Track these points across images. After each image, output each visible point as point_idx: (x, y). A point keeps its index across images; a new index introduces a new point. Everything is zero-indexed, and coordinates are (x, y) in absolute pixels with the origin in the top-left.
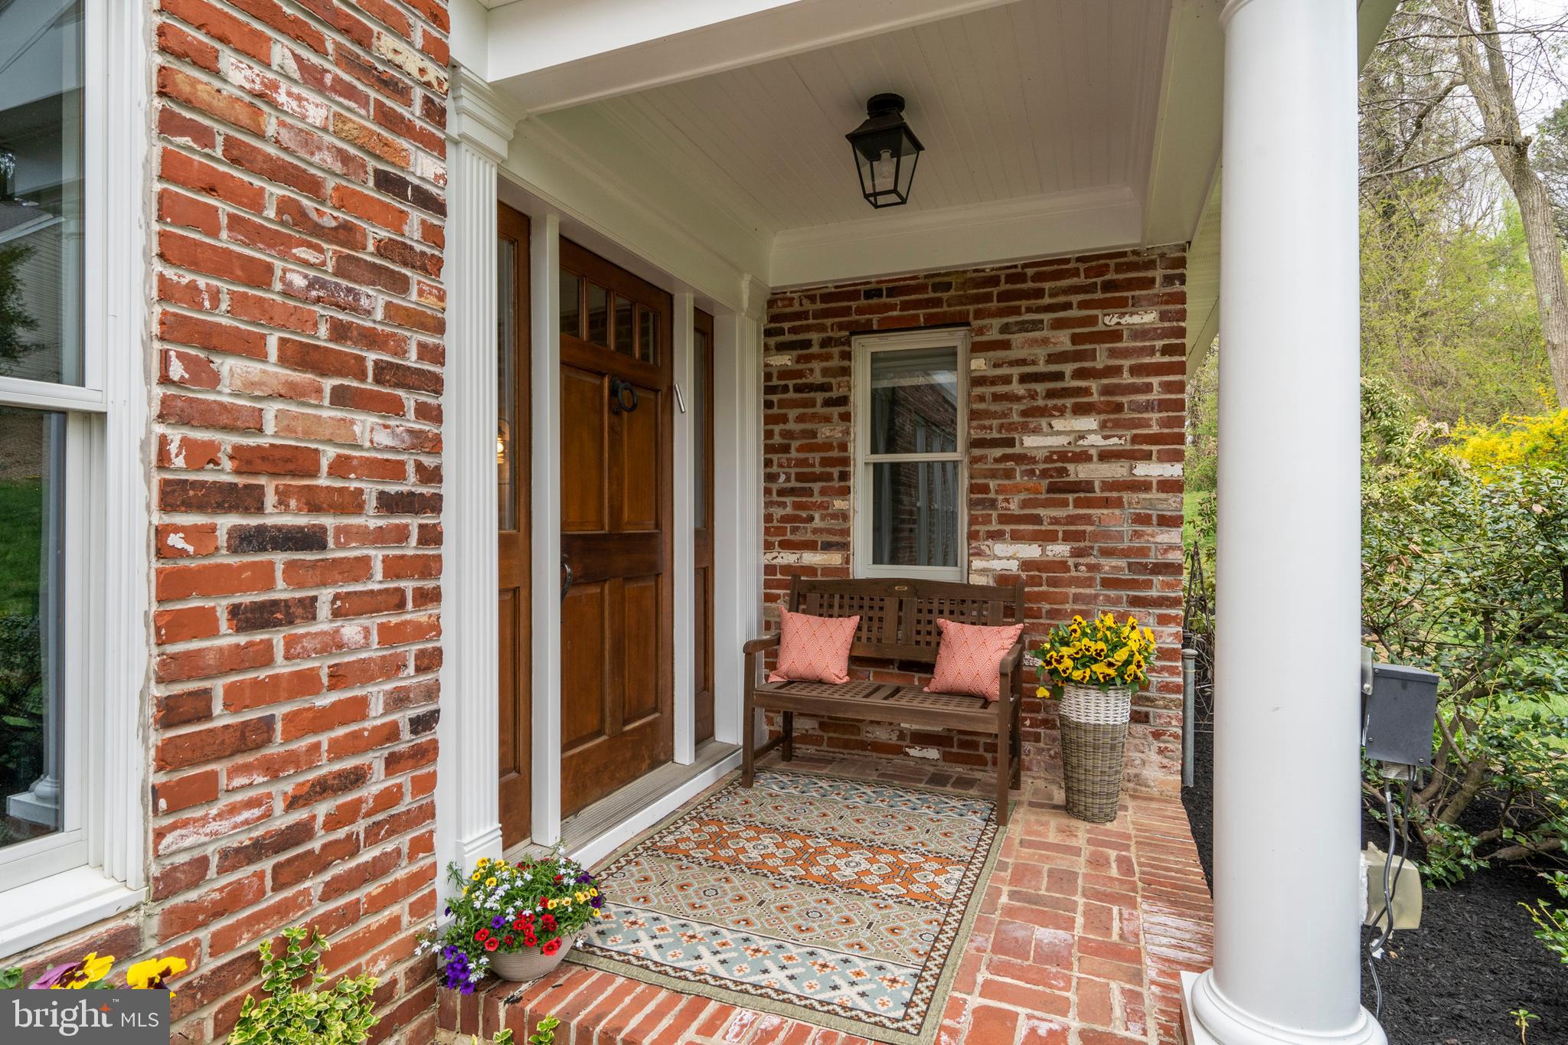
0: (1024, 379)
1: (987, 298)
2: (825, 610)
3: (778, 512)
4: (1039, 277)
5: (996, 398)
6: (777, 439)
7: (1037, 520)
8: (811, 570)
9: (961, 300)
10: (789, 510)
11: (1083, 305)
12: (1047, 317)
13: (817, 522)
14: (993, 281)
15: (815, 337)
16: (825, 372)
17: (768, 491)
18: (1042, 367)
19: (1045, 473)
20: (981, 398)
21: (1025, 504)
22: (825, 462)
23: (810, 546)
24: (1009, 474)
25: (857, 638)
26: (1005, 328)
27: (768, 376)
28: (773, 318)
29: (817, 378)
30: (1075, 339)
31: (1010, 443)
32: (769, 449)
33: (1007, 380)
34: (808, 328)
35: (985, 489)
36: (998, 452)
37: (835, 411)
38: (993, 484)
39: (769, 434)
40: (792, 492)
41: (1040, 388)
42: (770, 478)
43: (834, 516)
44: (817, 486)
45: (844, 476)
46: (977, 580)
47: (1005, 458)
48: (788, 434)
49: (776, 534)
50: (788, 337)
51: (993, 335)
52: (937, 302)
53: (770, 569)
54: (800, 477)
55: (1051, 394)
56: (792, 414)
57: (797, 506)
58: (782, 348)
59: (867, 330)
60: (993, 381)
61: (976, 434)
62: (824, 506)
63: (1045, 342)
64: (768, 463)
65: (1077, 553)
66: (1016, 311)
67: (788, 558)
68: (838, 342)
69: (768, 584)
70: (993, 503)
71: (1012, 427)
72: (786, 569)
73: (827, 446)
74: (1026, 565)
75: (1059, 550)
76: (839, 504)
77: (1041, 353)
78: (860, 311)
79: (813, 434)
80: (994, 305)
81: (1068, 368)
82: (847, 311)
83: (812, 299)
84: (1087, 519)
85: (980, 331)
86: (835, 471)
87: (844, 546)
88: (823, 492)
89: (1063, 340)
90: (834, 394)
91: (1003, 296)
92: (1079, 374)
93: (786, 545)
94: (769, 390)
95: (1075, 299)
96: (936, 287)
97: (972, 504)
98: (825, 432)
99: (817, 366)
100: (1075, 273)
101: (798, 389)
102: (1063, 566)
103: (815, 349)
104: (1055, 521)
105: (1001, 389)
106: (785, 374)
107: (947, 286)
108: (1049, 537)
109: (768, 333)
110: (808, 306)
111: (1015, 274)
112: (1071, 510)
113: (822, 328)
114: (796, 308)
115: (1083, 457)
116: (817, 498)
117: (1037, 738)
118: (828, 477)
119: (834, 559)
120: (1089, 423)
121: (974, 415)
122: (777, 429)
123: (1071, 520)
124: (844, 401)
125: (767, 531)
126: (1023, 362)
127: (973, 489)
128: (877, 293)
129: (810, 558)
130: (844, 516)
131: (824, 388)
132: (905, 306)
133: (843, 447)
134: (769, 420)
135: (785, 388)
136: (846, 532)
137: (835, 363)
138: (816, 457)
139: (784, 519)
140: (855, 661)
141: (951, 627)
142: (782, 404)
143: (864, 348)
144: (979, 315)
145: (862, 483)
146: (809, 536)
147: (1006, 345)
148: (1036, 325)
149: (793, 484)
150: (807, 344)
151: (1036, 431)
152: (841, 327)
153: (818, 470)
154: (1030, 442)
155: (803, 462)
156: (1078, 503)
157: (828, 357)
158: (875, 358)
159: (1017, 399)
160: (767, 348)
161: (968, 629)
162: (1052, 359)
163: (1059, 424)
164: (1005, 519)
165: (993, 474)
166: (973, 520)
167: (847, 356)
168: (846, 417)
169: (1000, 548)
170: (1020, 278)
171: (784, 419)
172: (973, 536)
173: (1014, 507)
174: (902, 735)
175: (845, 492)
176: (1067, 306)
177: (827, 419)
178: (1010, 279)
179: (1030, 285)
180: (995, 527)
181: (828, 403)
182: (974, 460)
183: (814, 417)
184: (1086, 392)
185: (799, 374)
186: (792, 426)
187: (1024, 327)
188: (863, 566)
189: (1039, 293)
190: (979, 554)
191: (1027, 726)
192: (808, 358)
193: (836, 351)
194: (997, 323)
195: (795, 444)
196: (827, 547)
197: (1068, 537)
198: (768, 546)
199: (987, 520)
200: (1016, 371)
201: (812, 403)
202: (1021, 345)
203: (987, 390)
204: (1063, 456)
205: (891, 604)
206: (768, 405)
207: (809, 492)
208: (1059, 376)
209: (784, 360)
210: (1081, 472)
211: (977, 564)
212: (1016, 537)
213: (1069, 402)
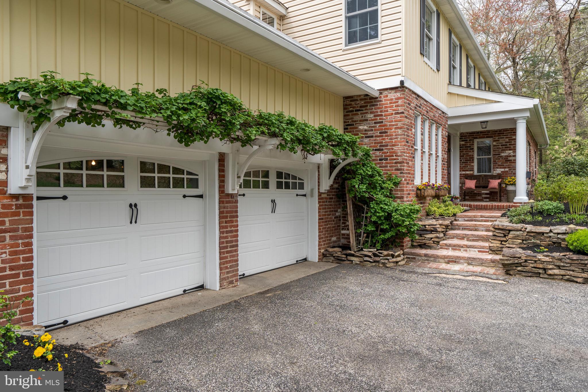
0: (501, 145)
1: (496, 134)
2: (471, 179)
3: (462, 166)
4: (503, 131)
5: (497, 148)
6: (462, 155)
7: (504, 165)
8: (468, 174)
9: (491, 134)
10: (464, 165)
11: (510, 135)
12: (505, 137)
13: (469, 167)
14: (497, 131)
15: (468, 139)
16: (470, 145)
17: (460, 163)
18: (504, 144)
19: (505, 159)
20: (495, 148)
21: (502, 163)
22: (470, 158)
23: (468, 171)
24: (499, 159)
25: (476, 183)
26: (498, 138)
27: (460, 145)
28: (461, 136)
29: (469, 145)
30: (509, 140)
31: (499, 154)
32: (460, 156)
33: (499, 146)
34: (467, 138)
35: (496, 161)
36: (498, 156)
37: (472, 150)
38: (497, 161)
39: (460, 154)
40: (464, 163)
41: (504, 147)
42: (460, 161)
43: (472, 166)
44: (468, 162)
45: (473, 160)
46: (494, 174)
47: (499, 157)
48: (464, 154)
49: (461, 169)
50: (463, 139)
51: (497, 139)
52: (488, 134)
53: (460, 174)
54: (466, 160)
55: (505, 148)
56: (464, 151)
57: (465, 165)
58: (462, 141)
59: (477, 138)
60: (497, 146)
61: (494, 153)
62: (469, 165)
63: (505, 140)
64: (460, 158)
65: (509, 170)
66: (500, 136)
67: (464, 173)
68: (472, 140)
69: (460, 177)
70: (497, 163)
71: (500, 152)
72: (463, 174)
73: (470, 156)
74: (502, 172)
75: (507, 169)
76: (472, 164)
77: (504, 142)
78: (475, 135)
79: (468, 154)
80: (497, 135)
81: (508, 144)
82: (473, 135)
83: (468, 134)
84: (511, 165)
85: (495, 139)
86: (472, 159)
87: (473, 170)
88: (470, 162)
89: (507, 140)
90: (471, 148)
91: (498, 134)
92: (510, 145)
93: (463, 171)
94: (460, 147)
95: (509, 134)
96: (488, 132)
97: (493, 163)
98: (470, 153)
99: (468, 144)
100: (509, 130)
101: (465, 147)
102: (507, 172)
103: (468, 141)
104: (506, 165)
105: (498, 147)
106: (463, 145)
107: (490, 132)
108: (505, 168)
109: (460, 139)
110: (467, 134)
111: (500, 131)
112: (509, 164)
113: (469, 138)
114: (465, 135)
115: (510, 156)
116: (469, 163)
117: (504, 196)
118: (470, 160)
119: (472, 172)
120: (511, 151)
121: (494, 151)
122: (462, 153)
123: (509, 165)
124: (473, 149)
125: (460, 169)
126: (501, 143)
127: (494, 161)
128: (478, 133)
129: (467, 172)
130: (473, 166)
131: (469, 147)
132: (483, 135)
133: (473, 156)
134: (460, 152)
135: (463, 147)
136: (473, 168)
137: (471, 143)
138: (468, 157)
139: (463, 167)
140: (476, 187)
141: (491, 180)
142: (462, 149)
143: (476, 141)
144: (494, 136)
145: (476, 161)
146: (467, 169)
147: (499, 141)
148: (503, 138)
149: (465, 161)
150: (467, 140)
151: (503, 153)
152: (472, 138)
153: (469, 159)
154: (502, 154)
155: (466, 158)
156: (510, 163)
157: (470, 142)
158: (478, 142)
159: (500, 148)
160: (460, 141)
161: (493, 180)
162: (506, 143)
163: (507, 152)
164: (499, 165)
165: (497, 159)
166: (494, 166)
167: (473, 142)
168: (473, 151)
169: (498, 170)
170: (501, 131)
171: (463, 152)
172: (494, 168)
173: (500, 164)
174: (483, 198)
175: (473, 162)
176: (508, 135)
177: (470, 152)
178: (499, 131)
179: (502, 132)
180: (497, 167)
181: (470, 149)
182: (494, 157)
183: (468, 151)
184: (511, 147)
185: (466, 145)
186: (464, 153)
187: (501, 138)
188: (476, 173)
189: (504, 133)
190: (495, 171)
191: (502, 195)
192: (467, 142)
193: (472, 141)
194: (497, 137)
195: (465, 155)
196: (470, 171)
197: (508, 168)
198: (460, 171)
199: (496, 166)
200: (500, 144)
201: (468, 149)
202: (501, 141)
203: (496, 147)
204: (507, 156)
205: (481, 178)
206: (460, 149)
207: (467, 163)
208: (507, 145)
209: (463, 143)
210: (510, 158)
211: (494, 172)
212: (500, 168)
213: (508, 149)
